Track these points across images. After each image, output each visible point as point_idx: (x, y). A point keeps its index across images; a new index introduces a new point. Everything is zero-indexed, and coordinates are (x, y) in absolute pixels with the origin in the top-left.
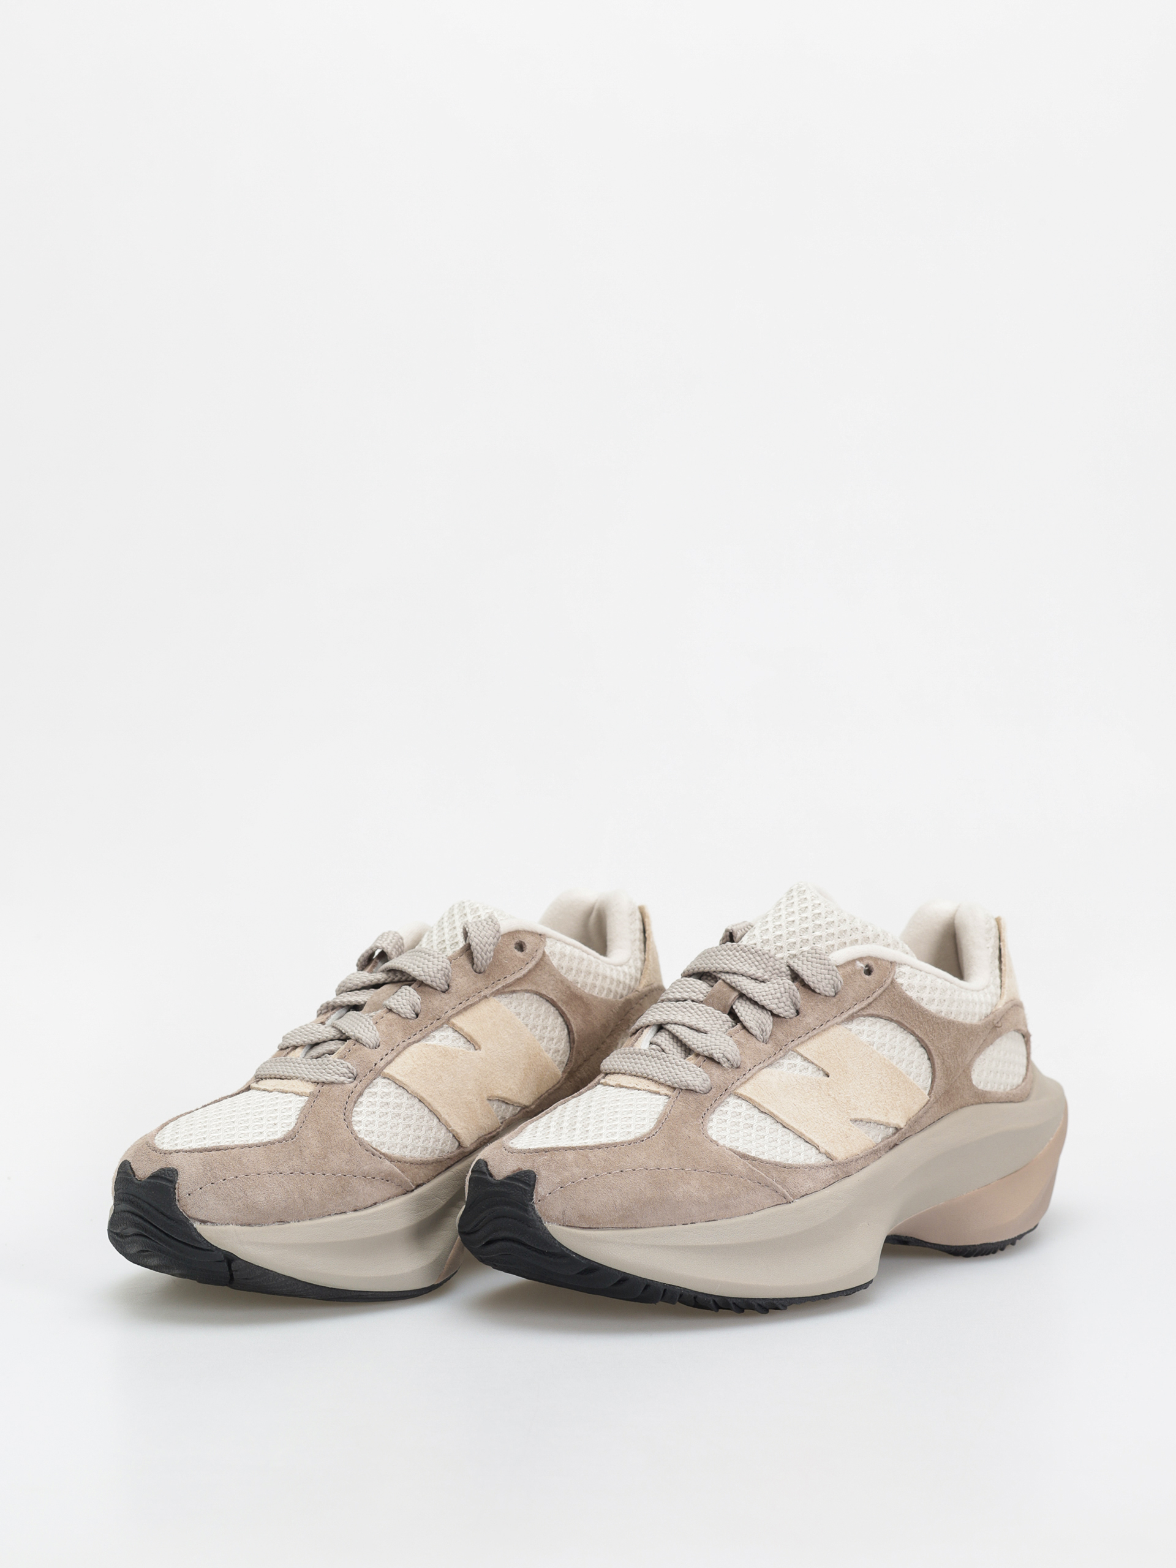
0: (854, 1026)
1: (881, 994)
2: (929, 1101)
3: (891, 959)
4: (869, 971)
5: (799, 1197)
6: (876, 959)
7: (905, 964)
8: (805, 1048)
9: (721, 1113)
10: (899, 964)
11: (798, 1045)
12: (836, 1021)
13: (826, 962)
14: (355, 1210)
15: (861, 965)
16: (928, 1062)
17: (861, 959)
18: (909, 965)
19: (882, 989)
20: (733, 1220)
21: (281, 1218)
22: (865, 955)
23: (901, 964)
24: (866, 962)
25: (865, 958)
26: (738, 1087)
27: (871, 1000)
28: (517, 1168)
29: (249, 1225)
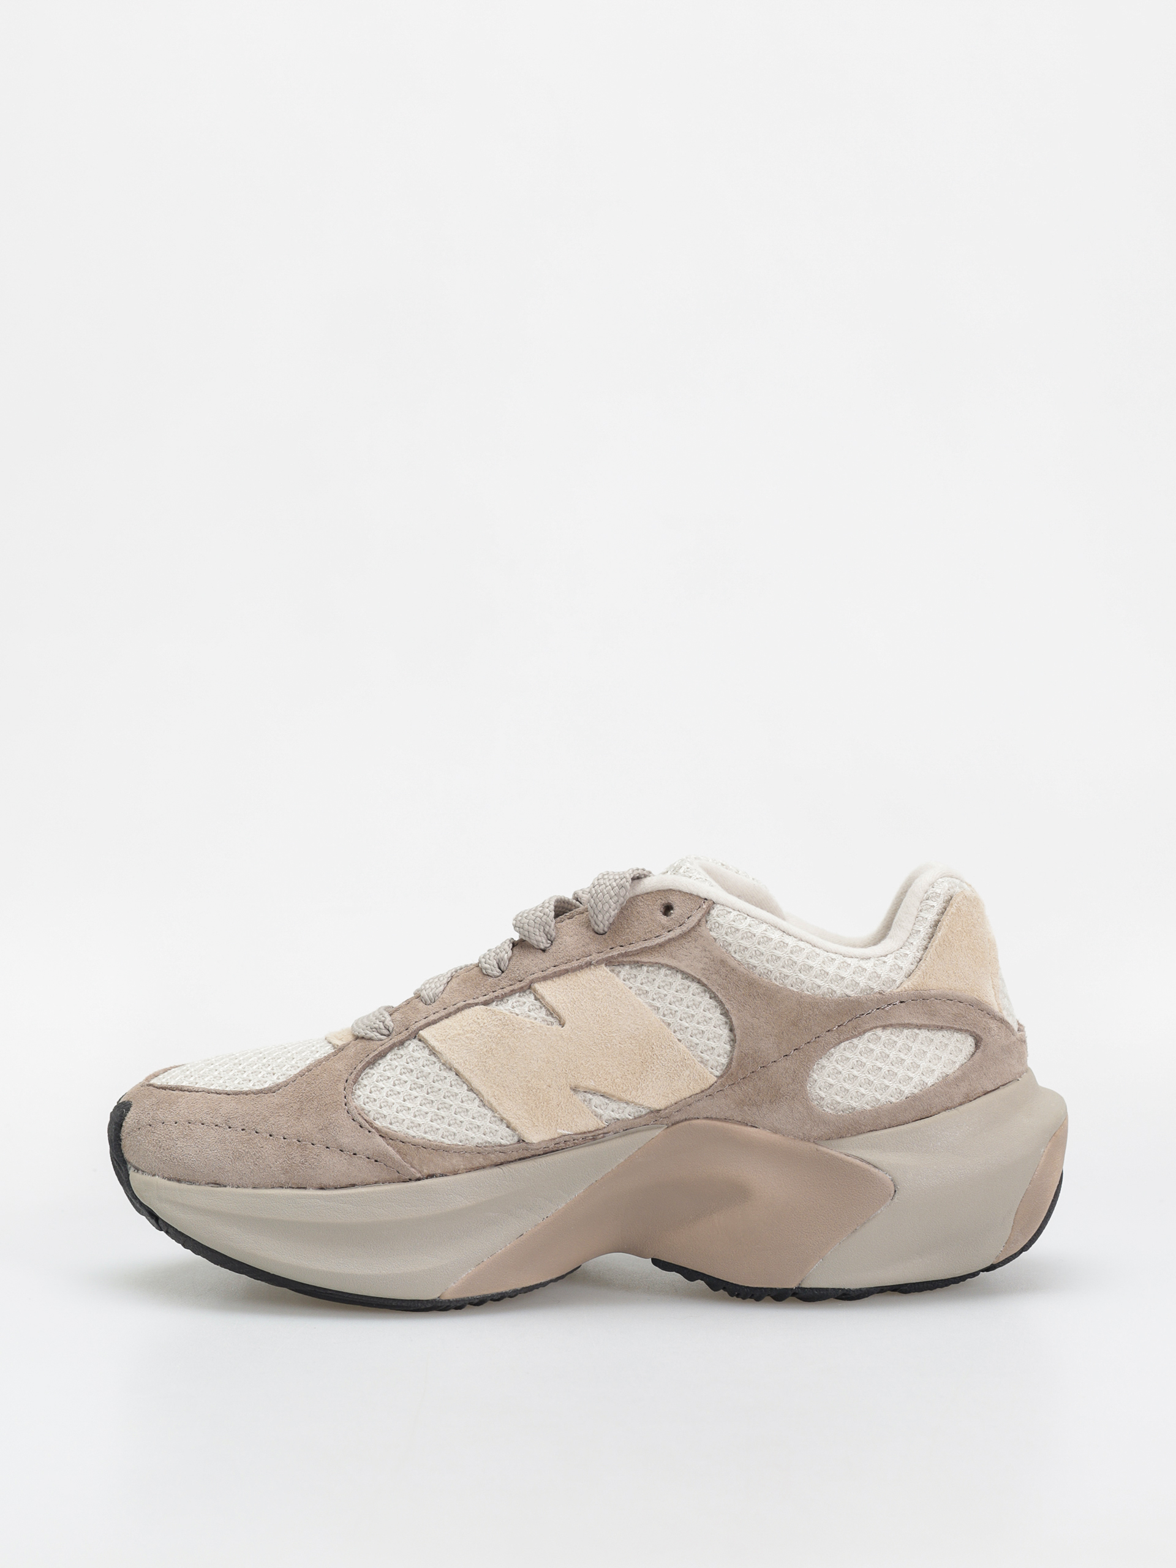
14: (322, 1188)
21: (215, 1179)
29: (179, 1181)
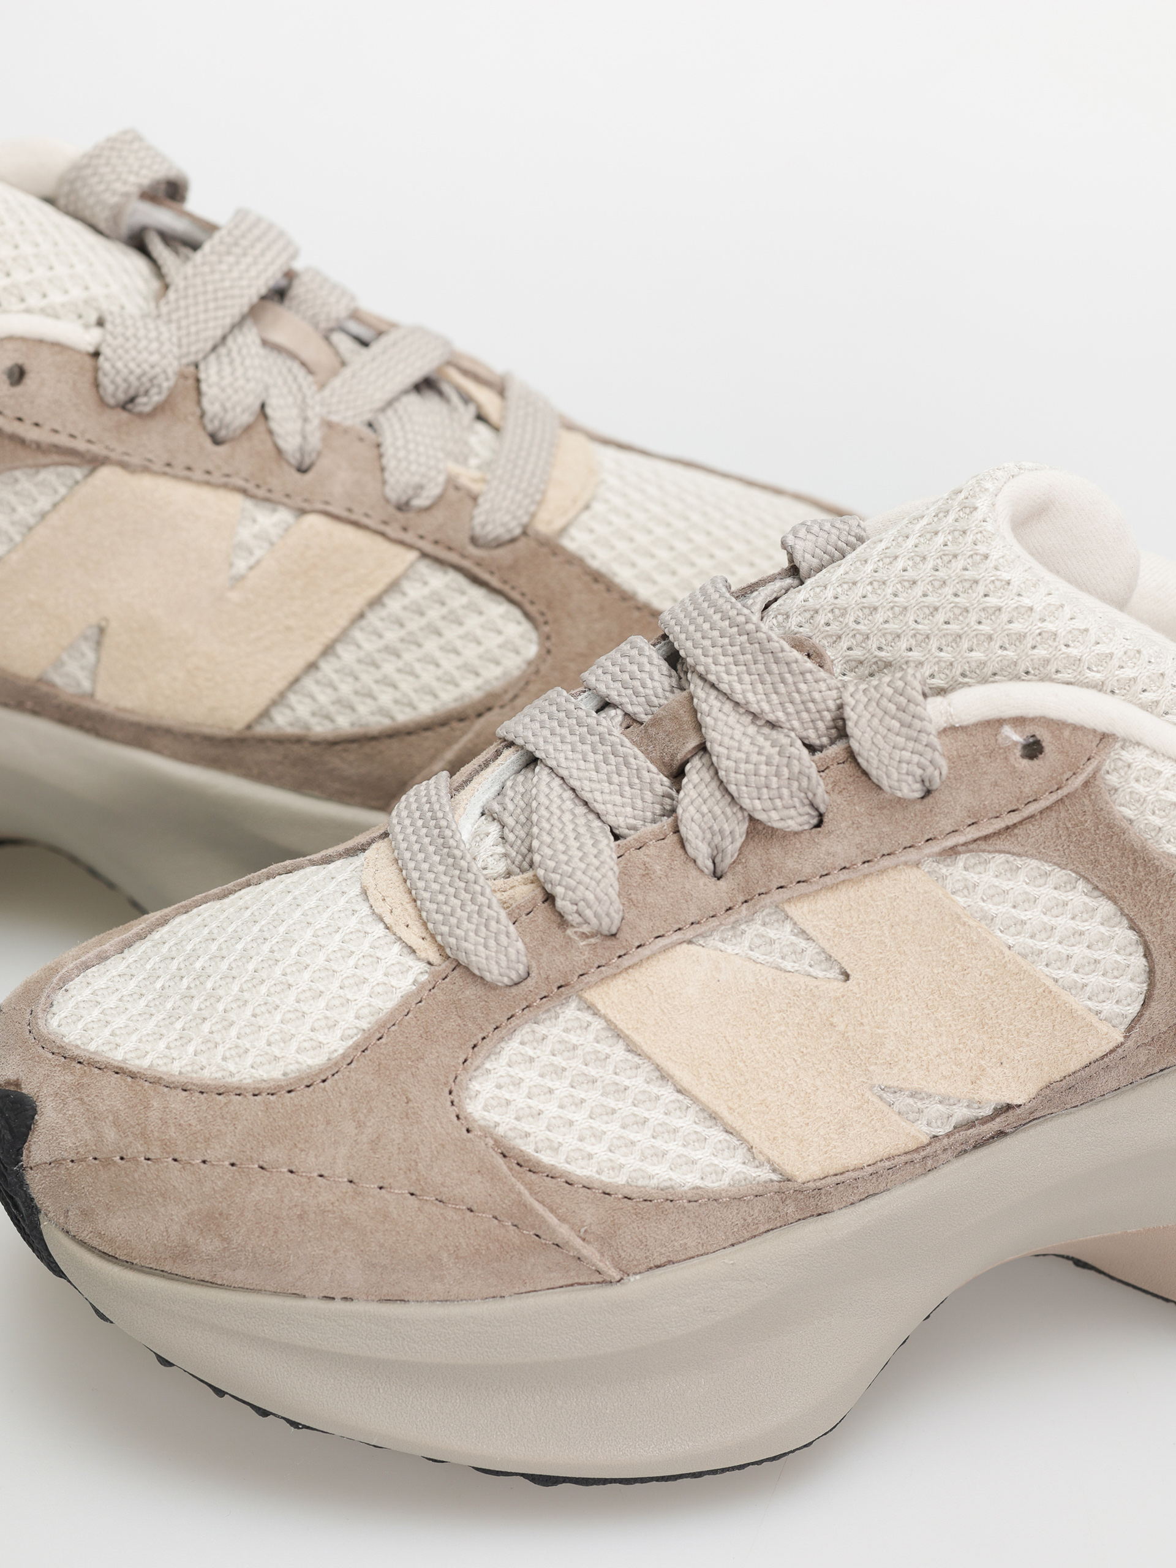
0: (957, 871)
1: (1049, 808)
2: (1122, 1044)
3: (1102, 727)
4: (1033, 749)
5: (642, 1267)
6: (1057, 725)
7: (1138, 744)
8: (805, 909)
9: (530, 1037)
10: (1124, 740)
11: (789, 900)
12: (903, 859)
13: (917, 722)
15: (1015, 736)
16: (1144, 961)
17: (1018, 722)
18: (1147, 747)
19: (1054, 797)
20: (455, 1310)
22: (1031, 713)
23: (1128, 743)
24: (1030, 729)
25: (1033, 720)
26: (589, 986)
27: (1015, 818)
28: (15, 1078)
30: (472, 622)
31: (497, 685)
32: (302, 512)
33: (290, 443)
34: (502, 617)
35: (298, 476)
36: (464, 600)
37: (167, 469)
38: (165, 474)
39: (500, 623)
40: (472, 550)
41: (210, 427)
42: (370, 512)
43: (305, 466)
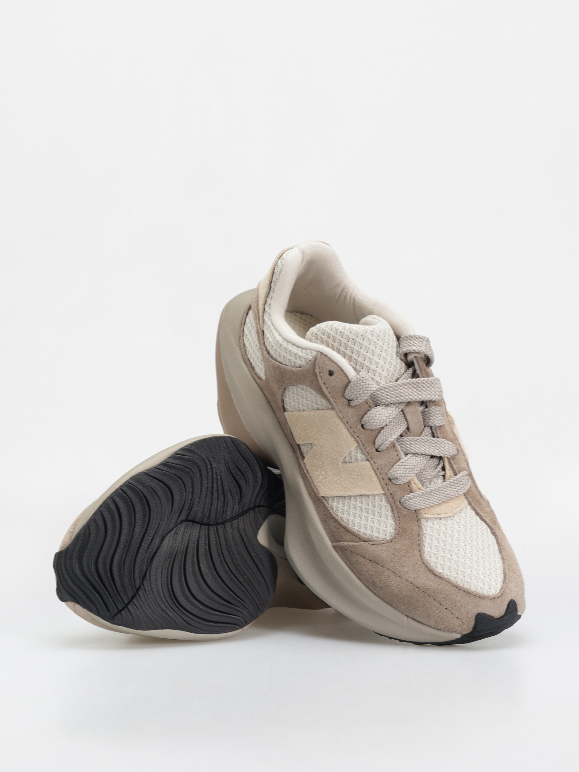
30: (383, 519)
31: (375, 539)
32: (368, 460)
33: (378, 442)
34: (390, 524)
35: (375, 450)
36: (386, 512)
37: (346, 423)
38: (344, 424)
39: (389, 525)
40: (398, 503)
41: (362, 423)
42: (382, 473)
43: (379, 450)
